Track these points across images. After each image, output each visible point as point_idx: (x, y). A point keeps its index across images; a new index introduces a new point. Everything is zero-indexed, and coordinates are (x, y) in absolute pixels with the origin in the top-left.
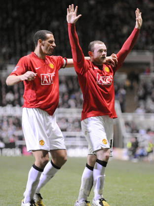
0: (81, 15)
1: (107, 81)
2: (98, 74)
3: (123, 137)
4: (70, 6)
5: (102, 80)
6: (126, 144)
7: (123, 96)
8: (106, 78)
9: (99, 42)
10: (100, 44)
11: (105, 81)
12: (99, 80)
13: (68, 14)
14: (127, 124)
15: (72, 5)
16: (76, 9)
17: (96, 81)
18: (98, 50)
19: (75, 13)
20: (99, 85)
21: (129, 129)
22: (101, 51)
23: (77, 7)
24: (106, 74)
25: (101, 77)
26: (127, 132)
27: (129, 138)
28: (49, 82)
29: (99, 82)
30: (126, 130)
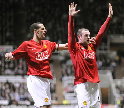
0: (79, 10)
1: (91, 56)
2: (85, 52)
3: (115, 97)
4: (71, 3)
5: (88, 56)
6: (117, 102)
7: (114, 67)
8: (90, 54)
9: (85, 29)
10: (86, 30)
11: (90, 56)
12: (86, 56)
13: (70, 9)
14: (117, 87)
15: (73, 3)
16: (76, 6)
17: (84, 57)
18: (84, 35)
19: (75, 9)
20: (86, 60)
21: (118, 91)
22: (86, 36)
23: (76, 4)
24: (90, 51)
25: (87, 54)
26: (117, 93)
27: (118, 97)
28: (42, 58)
29: (86, 58)
30: (117, 92)
